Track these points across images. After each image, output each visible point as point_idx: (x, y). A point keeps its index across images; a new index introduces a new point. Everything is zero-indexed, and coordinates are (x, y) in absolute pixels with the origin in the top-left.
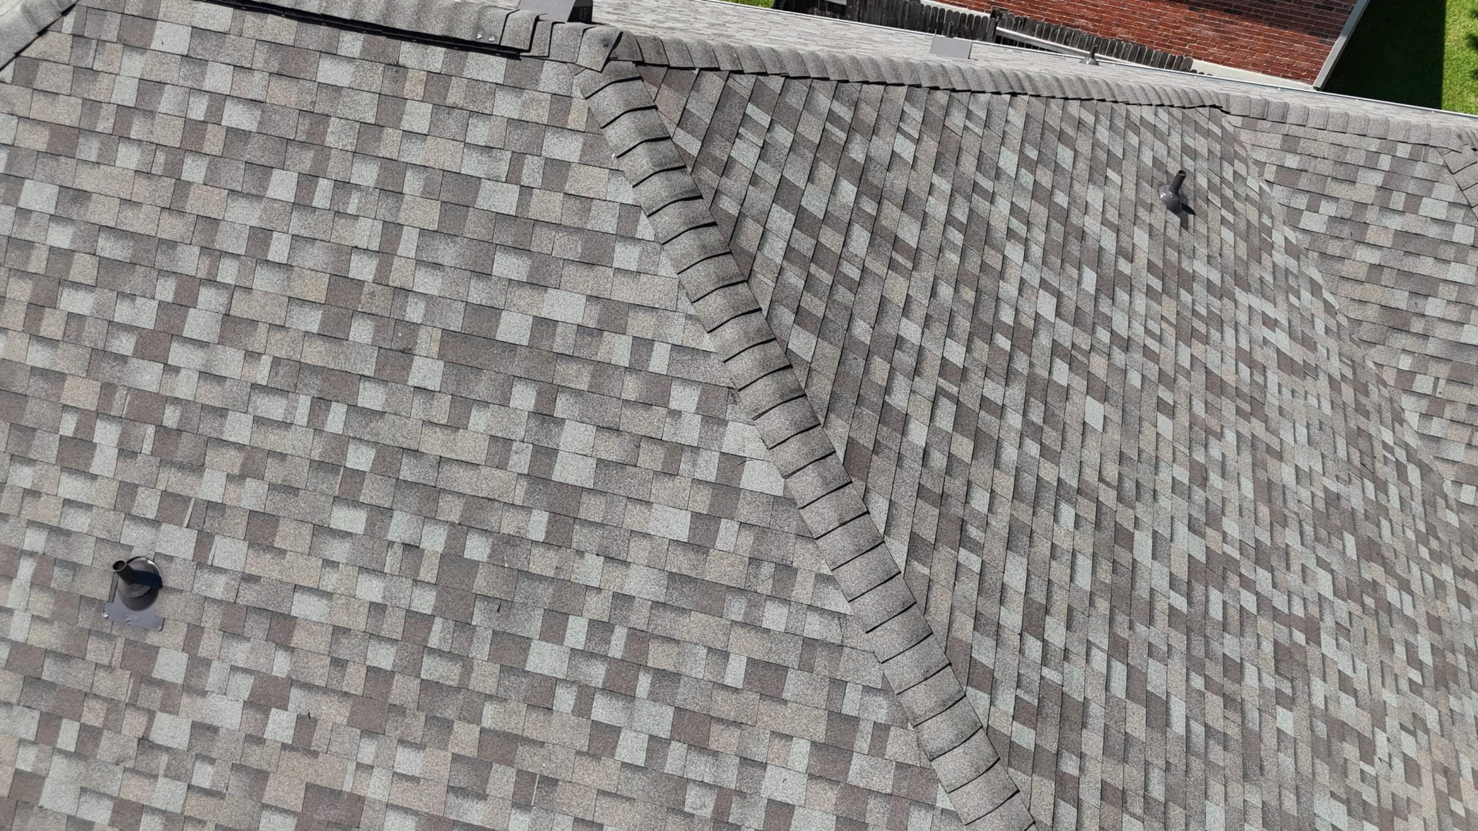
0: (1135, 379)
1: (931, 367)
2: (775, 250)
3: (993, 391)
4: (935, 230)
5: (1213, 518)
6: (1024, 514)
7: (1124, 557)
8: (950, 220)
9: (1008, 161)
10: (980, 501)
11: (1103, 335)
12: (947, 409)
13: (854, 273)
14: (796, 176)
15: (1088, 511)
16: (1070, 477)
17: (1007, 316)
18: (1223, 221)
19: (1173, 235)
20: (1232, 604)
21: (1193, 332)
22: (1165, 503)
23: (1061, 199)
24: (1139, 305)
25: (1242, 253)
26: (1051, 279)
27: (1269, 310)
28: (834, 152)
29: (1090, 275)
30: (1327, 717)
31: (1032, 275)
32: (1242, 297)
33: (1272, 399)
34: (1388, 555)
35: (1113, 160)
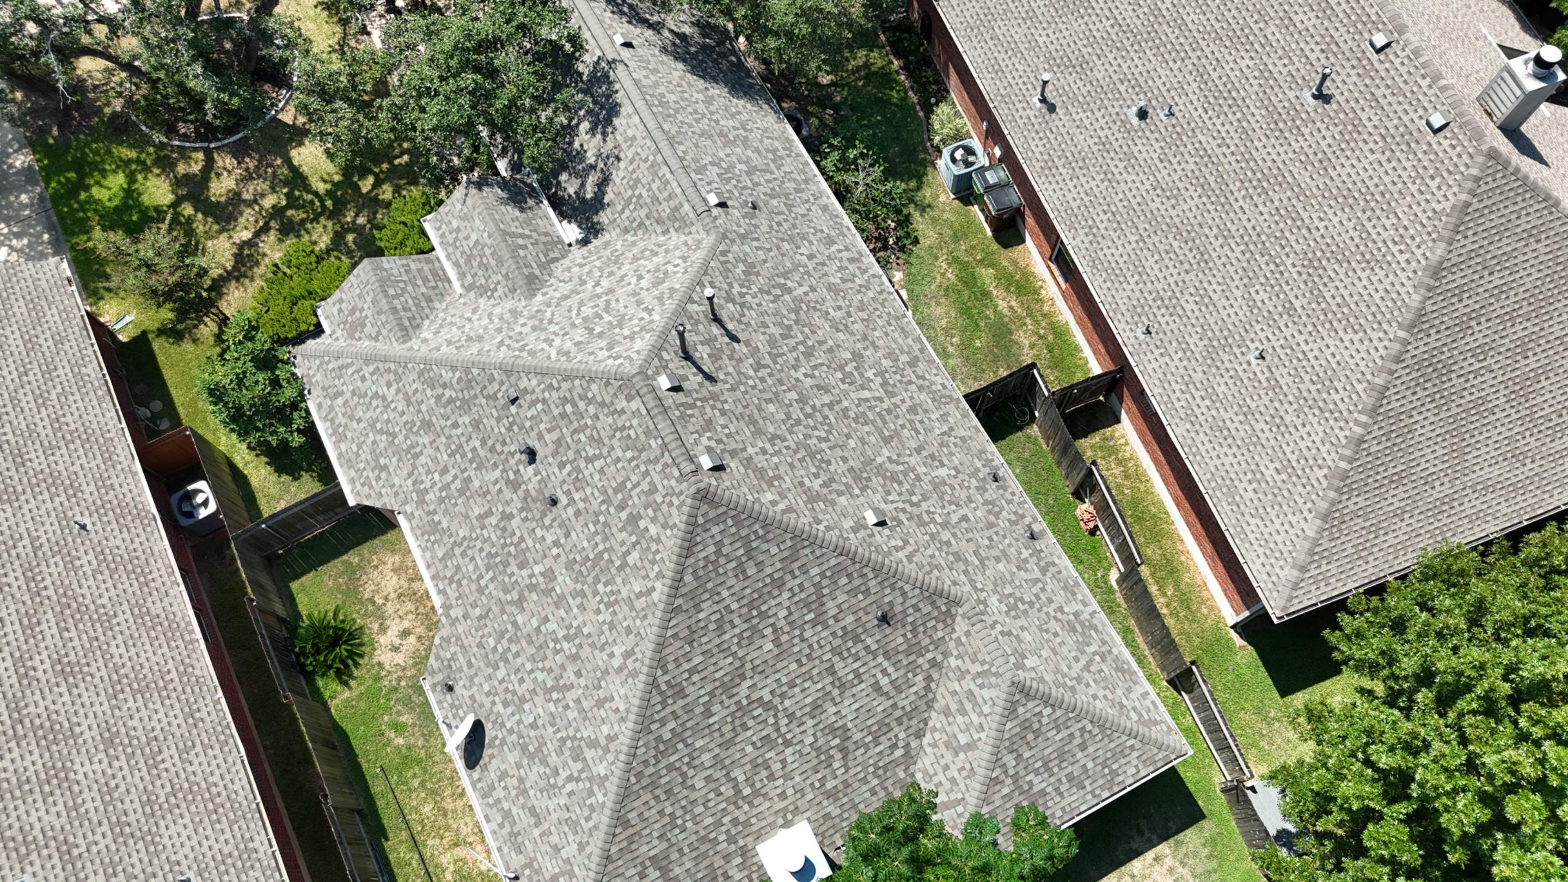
0: (796, 649)
1: (721, 606)
2: (704, 554)
3: (737, 621)
4: (761, 575)
5: (783, 696)
6: (715, 651)
7: (737, 680)
8: (771, 575)
9: (815, 571)
10: (705, 640)
11: (797, 632)
12: (717, 616)
13: (721, 571)
14: (726, 541)
15: (738, 663)
16: (740, 654)
17: (764, 608)
18: (904, 635)
19: (869, 625)
20: (764, 716)
21: (840, 654)
22: (769, 681)
23: (826, 591)
24: (824, 634)
25: (901, 649)
26: (793, 608)
27: (890, 670)
28: (746, 541)
29: (812, 616)
30: (766, 761)
31: (786, 604)
32: (880, 659)
33: (854, 690)
34: (851, 757)
35: (867, 592)
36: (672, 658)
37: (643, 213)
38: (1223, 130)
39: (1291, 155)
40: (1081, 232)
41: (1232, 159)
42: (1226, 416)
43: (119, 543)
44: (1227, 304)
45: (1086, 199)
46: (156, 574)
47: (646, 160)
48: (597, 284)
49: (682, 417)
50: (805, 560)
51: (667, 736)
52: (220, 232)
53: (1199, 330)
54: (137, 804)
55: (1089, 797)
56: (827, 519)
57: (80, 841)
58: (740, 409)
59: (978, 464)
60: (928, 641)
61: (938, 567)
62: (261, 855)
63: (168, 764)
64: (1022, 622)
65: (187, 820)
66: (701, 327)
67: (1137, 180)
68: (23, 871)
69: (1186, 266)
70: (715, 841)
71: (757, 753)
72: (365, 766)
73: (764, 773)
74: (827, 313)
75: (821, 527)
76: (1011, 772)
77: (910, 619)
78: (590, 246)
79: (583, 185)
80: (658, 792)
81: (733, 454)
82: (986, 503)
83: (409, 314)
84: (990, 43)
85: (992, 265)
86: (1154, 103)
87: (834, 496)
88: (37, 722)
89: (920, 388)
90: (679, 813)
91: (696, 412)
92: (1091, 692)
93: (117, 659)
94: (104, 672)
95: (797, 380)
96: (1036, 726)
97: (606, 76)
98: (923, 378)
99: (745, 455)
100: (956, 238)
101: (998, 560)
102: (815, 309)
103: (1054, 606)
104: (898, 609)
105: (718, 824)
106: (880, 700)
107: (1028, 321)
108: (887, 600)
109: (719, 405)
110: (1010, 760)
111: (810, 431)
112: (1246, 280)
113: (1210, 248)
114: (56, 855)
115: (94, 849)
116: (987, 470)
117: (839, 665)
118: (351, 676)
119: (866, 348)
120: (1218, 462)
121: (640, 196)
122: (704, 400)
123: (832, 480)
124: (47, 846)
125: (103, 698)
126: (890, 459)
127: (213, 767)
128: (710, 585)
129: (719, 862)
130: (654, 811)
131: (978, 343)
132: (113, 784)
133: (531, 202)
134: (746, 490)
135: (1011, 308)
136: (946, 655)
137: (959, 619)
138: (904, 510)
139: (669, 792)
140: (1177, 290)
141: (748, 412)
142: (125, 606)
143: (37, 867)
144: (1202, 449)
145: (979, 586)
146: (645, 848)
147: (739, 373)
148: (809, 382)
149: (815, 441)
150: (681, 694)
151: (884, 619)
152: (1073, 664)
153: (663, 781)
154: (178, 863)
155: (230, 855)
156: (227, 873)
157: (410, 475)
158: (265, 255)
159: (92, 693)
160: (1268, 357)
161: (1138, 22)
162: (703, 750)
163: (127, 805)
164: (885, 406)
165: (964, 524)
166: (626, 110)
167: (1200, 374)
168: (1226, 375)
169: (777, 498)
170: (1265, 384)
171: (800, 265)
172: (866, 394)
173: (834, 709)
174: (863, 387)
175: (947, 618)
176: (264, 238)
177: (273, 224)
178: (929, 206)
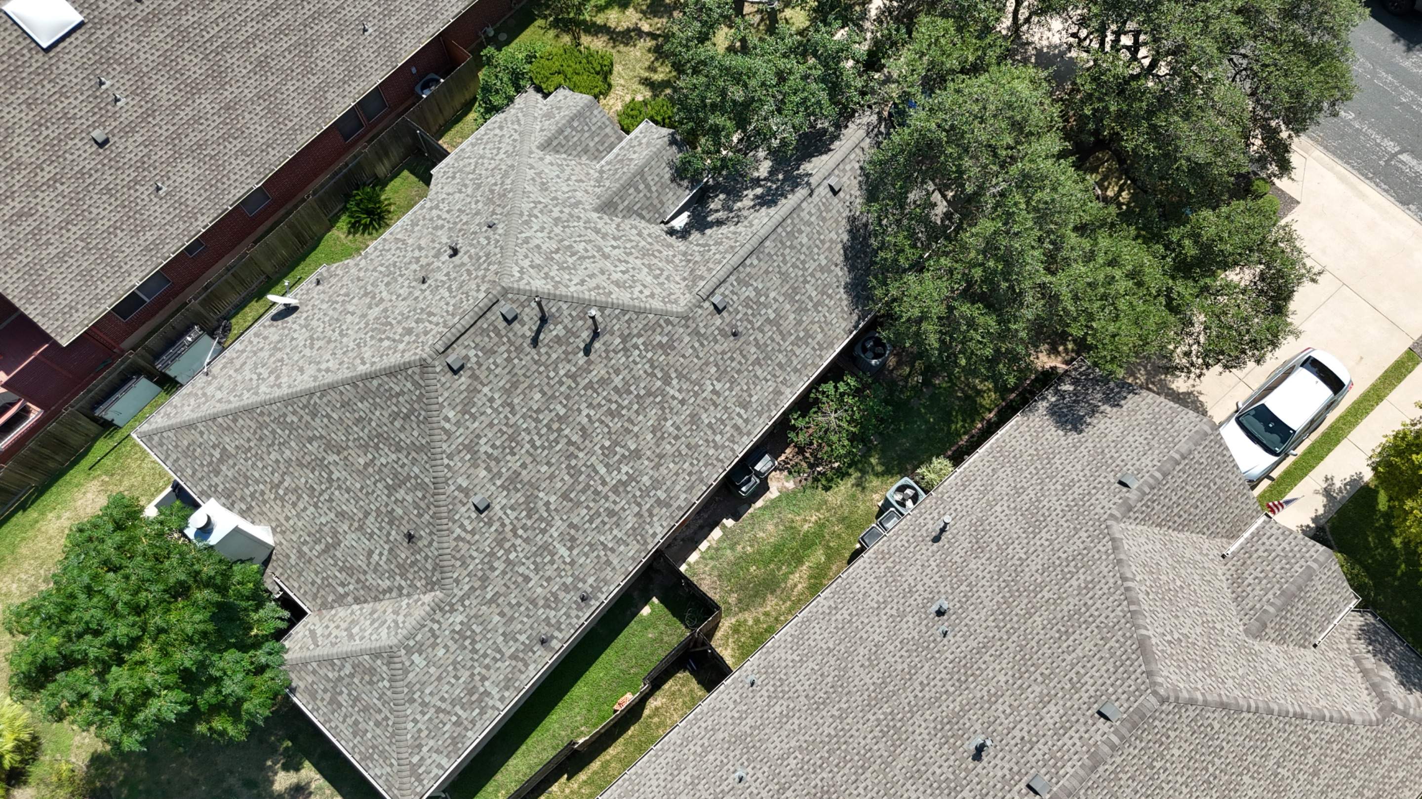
0: (368, 482)
1: (370, 415)
2: (393, 386)
3: (366, 431)
4: (398, 432)
5: (339, 488)
6: (345, 426)
7: (335, 450)
8: (401, 440)
9: (416, 470)
10: (348, 414)
11: (377, 477)
12: (364, 416)
13: (389, 403)
14: (406, 397)
15: (344, 445)
16: (350, 444)
17: (381, 445)
18: (407, 558)
19: (402, 527)
20: (324, 480)
21: (378, 516)
22: (344, 473)
23: (408, 485)
24: (384, 497)
25: (399, 559)
26: (389, 466)
27: (384, 558)
28: (412, 411)
29: (391, 482)
30: (301, 496)
31: (390, 460)
32: (387, 547)
33: (362, 538)
34: (326, 556)
35: (420, 516)
36: (329, 397)
37: (698, 258)
38: (936, 681)
39: (921, 744)
40: (831, 603)
41: (911, 698)
42: (689, 769)
43: (365, 55)
44: (783, 737)
45: (860, 596)
46: (354, 85)
47: (736, 241)
48: (614, 247)
49: (483, 330)
50: (419, 459)
51: (288, 420)
52: (643, 12)
53: (759, 722)
54: (195, 140)
55: (351, 744)
56: (456, 463)
57: (158, 119)
58: (520, 372)
59: (591, 580)
60: (411, 577)
61: (464, 565)
62: (195, 224)
63: (229, 146)
64: (453, 647)
65: (198, 172)
66: (580, 323)
67: (882, 629)
68: (127, 97)
69: (812, 694)
70: (247, 486)
71: (302, 486)
72: (300, 268)
73: (294, 498)
74: (666, 420)
75: (446, 461)
76: (342, 674)
77: (418, 557)
78: (668, 237)
79: (717, 211)
80: (258, 431)
81: (474, 377)
82: (555, 595)
83: (564, 142)
84: (989, 470)
85: (829, 558)
86: (954, 617)
87: (484, 466)
88: (222, 63)
89: (639, 515)
90: (253, 452)
91: (496, 339)
92: (418, 717)
93: (284, 88)
94: (272, 85)
95: (579, 411)
96: (375, 679)
97: (798, 185)
98: (651, 515)
99: (479, 387)
100: (842, 520)
101: (502, 614)
102: (663, 409)
103: (484, 671)
104: (420, 544)
105: (257, 482)
106: (364, 559)
107: (789, 603)
108: (422, 533)
109: (513, 355)
110: (348, 670)
111: (534, 432)
112: (805, 745)
113: (829, 707)
114: (144, 110)
115: (157, 128)
116: (589, 590)
117: (371, 519)
118: (355, 233)
119: (648, 458)
120: (652, 776)
121: (709, 250)
122: (512, 343)
123: (497, 460)
124: (147, 102)
125: (255, 91)
126: (547, 504)
127: (239, 173)
128: (378, 400)
129: (238, 494)
130: (248, 434)
131: (753, 569)
132: (202, 121)
133: (685, 183)
134: (446, 394)
135: (796, 586)
136: (409, 595)
137: (433, 594)
138: (503, 525)
139: (261, 439)
140: (791, 694)
141: (522, 379)
142: (322, 78)
143: (132, 103)
144: (661, 760)
145: (467, 603)
146: (228, 440)
147: (556, 362)
148: (585, 421)
149: (527, 438)
150: (314, 415)
151: (410, 537)
152: (437, 698)
153: (265, 431)
154: (169, 178)
155: (187, 206)
156: (175, 209)
157: (448, 194)
158: (635, 46)
159: (255, 84)
160: (741, 785)
161: (1027, 578)
162: (291, 448)
163: (192, 135)
164: (600, 488)
165: (520, 579)
166: (772, 211)
167: (722, 737)
168: (723, 757)
169: (454, 421)
170: (718, 790)
171: (701, 386)
172: (603, 471)
173: (346, 529)
174: (607, 466)
175: (431, 586)
176: (648, 39)
177: (660, 40)
178: (864, 488)
